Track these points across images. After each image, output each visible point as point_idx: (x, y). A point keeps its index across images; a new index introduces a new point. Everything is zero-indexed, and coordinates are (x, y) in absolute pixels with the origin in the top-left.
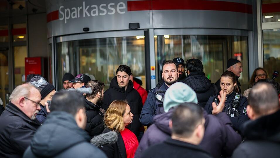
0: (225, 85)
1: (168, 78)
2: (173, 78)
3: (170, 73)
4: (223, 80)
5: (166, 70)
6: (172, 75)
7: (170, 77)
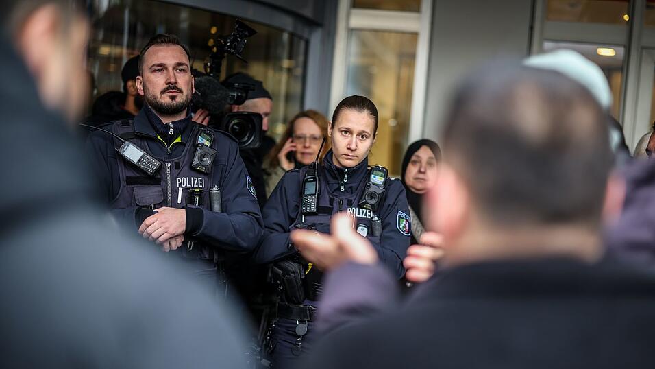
0: (355, 135)
1: (163, 92)
2: (181, 91)
3: (172, 74)
4: (349, 121)
5: (159, 63)
6: (179, 81)
7: (172, 87)
